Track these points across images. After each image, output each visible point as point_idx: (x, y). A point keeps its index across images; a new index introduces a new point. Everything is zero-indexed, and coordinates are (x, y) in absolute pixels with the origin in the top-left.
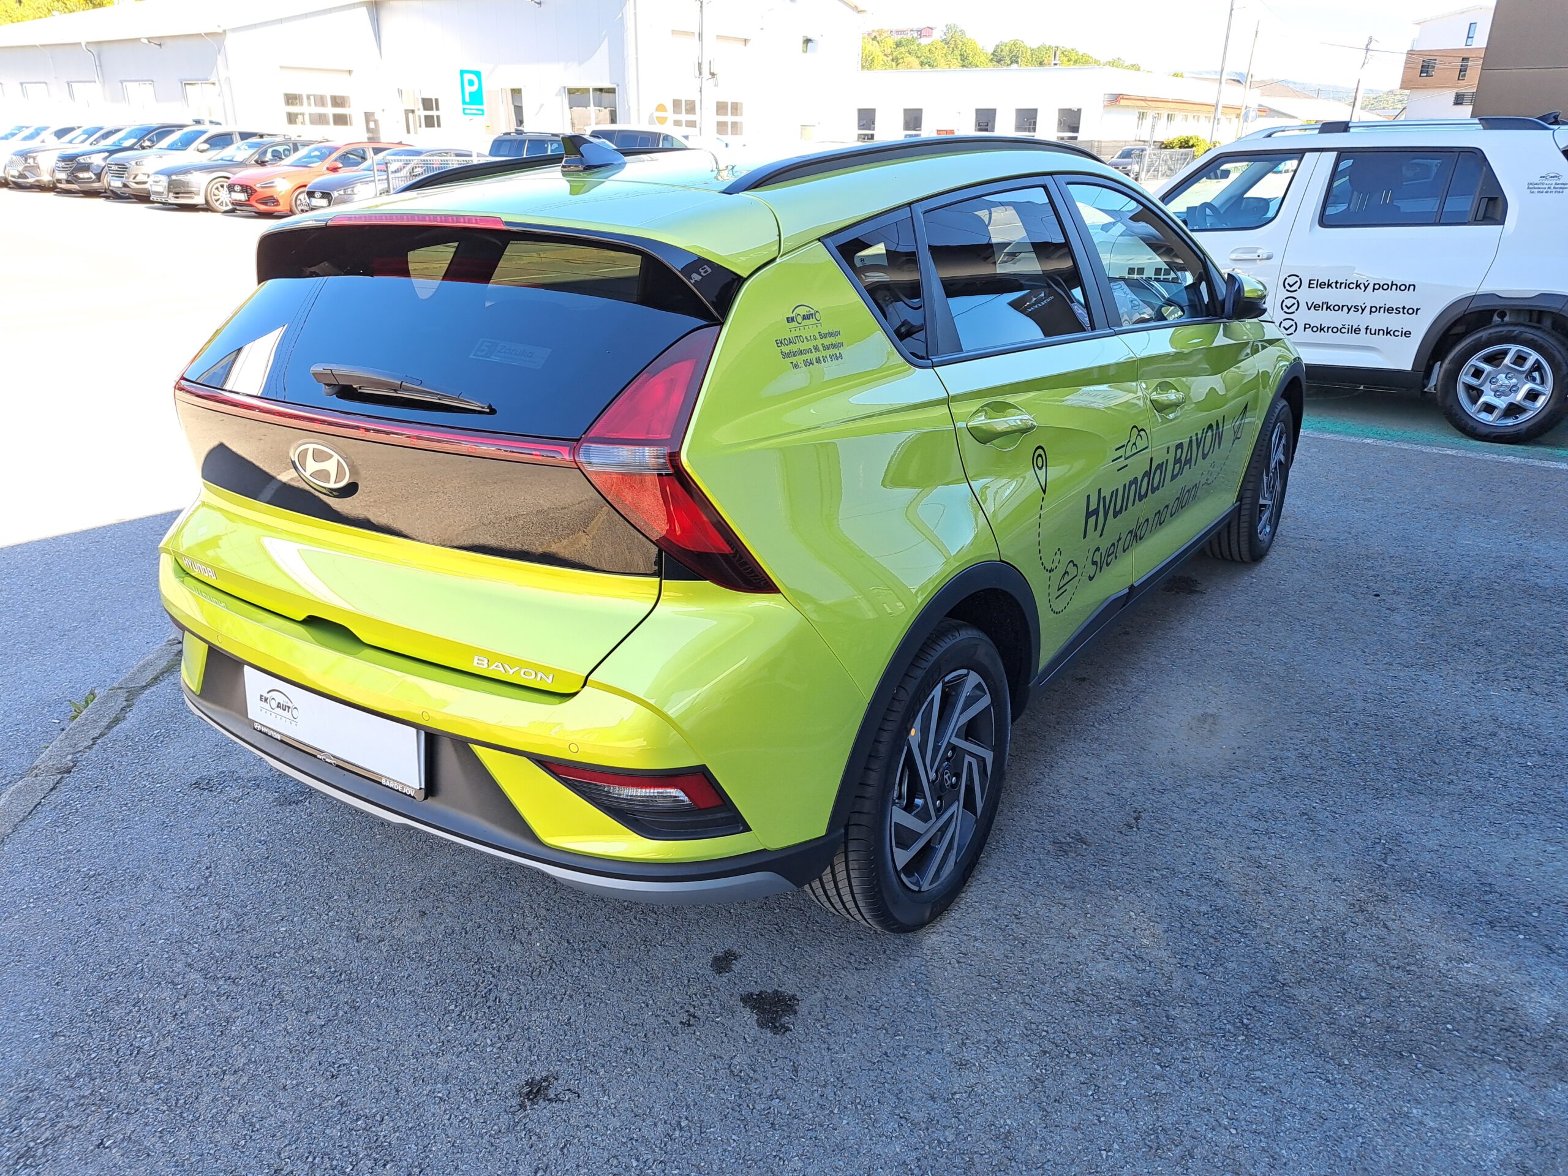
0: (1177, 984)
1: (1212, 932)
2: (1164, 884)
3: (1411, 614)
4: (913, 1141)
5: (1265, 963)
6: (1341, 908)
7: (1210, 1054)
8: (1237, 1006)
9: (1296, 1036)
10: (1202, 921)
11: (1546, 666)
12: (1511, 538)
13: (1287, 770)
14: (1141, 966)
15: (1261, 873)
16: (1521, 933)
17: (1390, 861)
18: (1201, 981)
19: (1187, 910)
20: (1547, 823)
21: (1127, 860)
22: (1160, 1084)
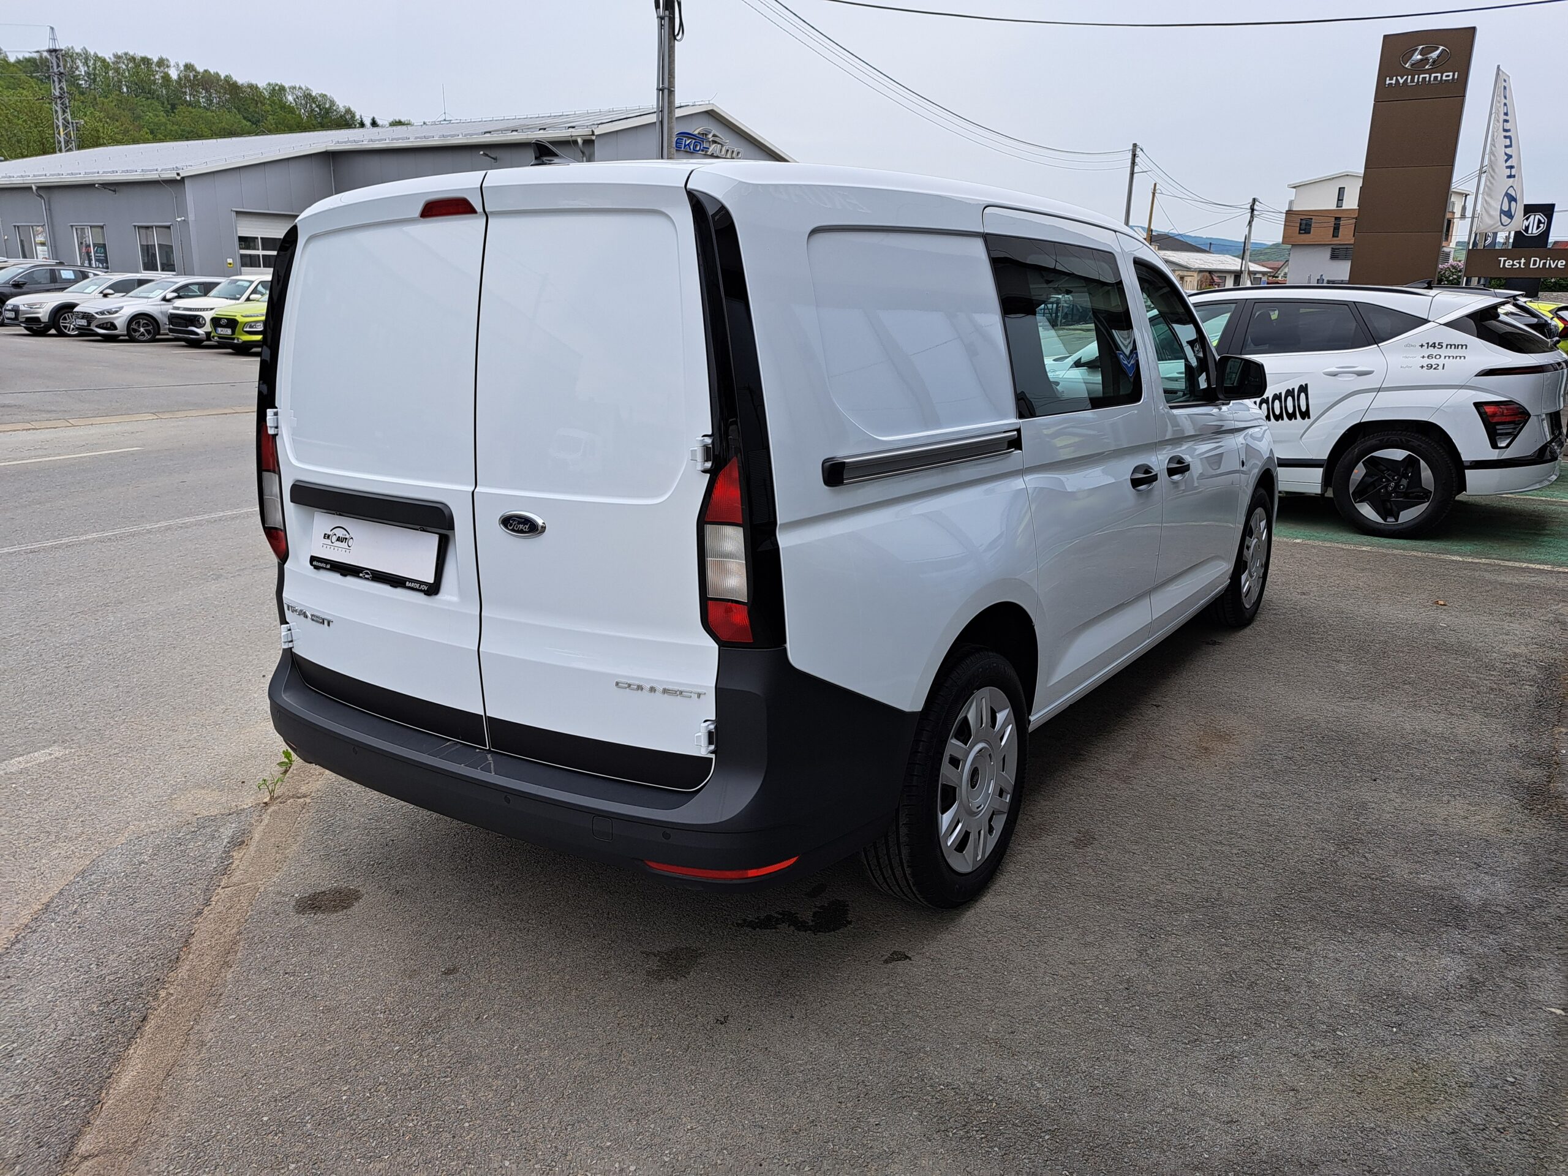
8: (1270, 905)
16: (1457, 857)
20: (1469, 793)
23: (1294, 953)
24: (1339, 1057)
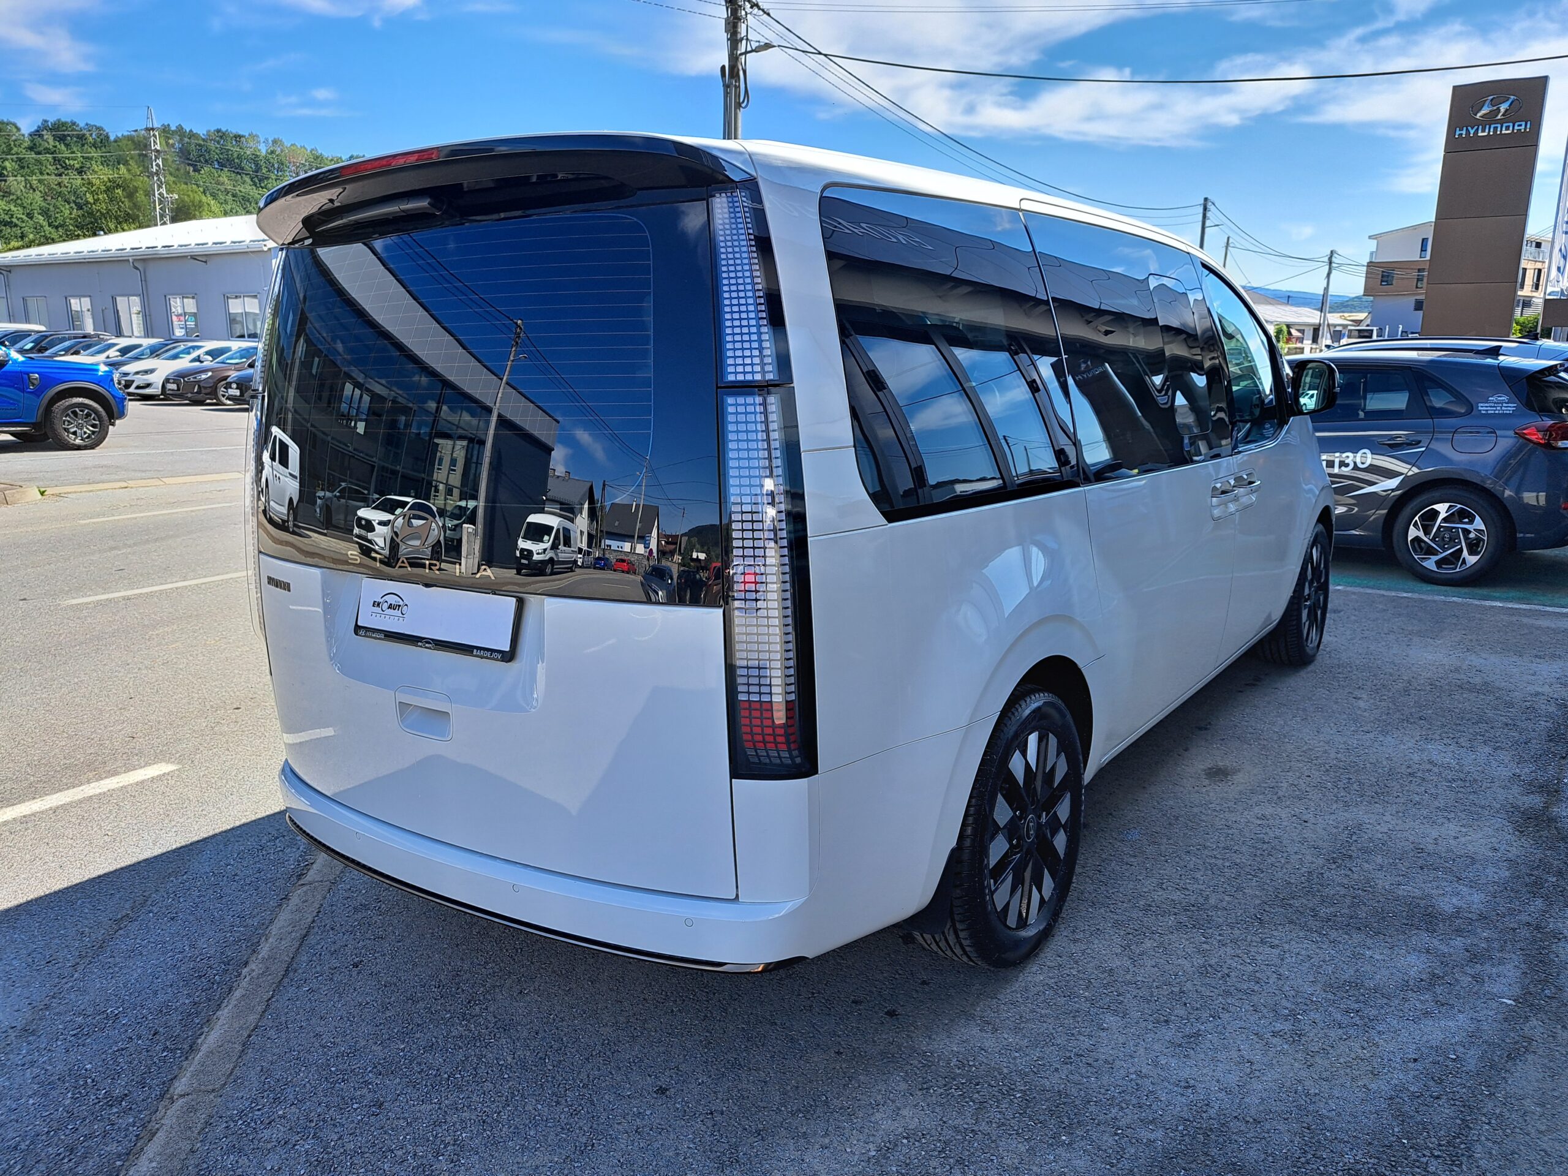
0: (1212, 901)
1: (1233, 876)
2: (1199, 853)
3: (1372, 701)
4: (1051, 975)
5: (1270, 889)
6: (1320, 861)
7: (1236, 932)
8: (1252, 910)
9: (1291, 922)
10: (1226, 870)
11: (1471, 731)
12: (1451, 653)
13: (1280, 794)
14: (1187, 893)
15: (1265, 846)
16: (1440, 871)
17: (1354, 838)
18: (1227, 898)
19: (1216, 865)
20: (1464, 817)
21: (1171, 841)
22: (1205, 946)
23: (1268, 950)
24: (1297, 1037)
